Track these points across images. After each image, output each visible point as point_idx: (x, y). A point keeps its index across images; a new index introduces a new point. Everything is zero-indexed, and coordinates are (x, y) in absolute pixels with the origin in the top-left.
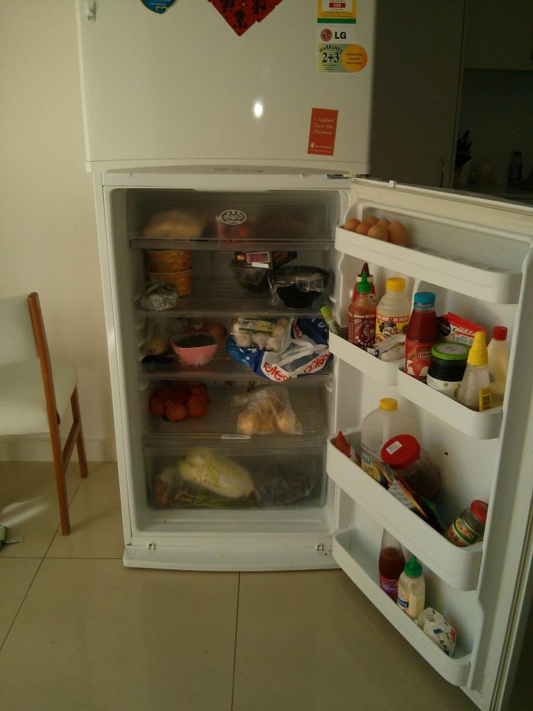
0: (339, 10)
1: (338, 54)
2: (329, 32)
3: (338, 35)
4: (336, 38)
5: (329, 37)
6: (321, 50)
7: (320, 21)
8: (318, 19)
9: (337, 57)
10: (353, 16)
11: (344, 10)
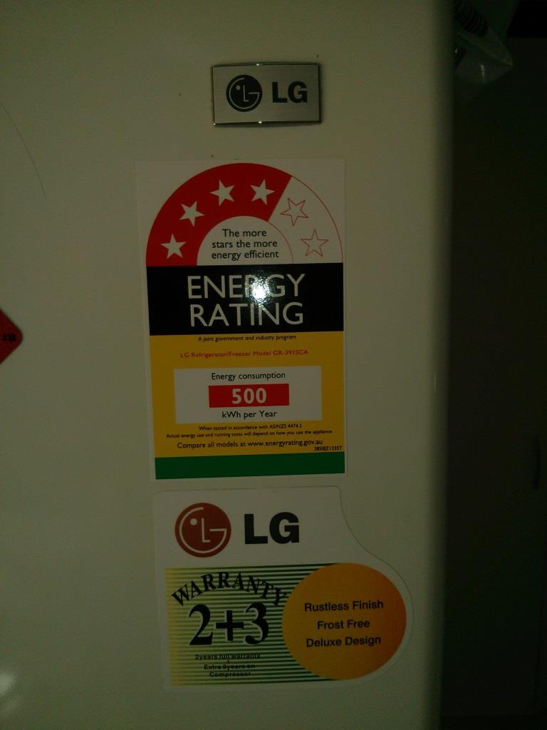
0: (259, 416)
1: (261, 608)
2: (214, 516)
3: (261, 529)
4: (251, 538)
5: (215, 538)
6: (181, 596)
7: (168, 468)
8: (159, 461)
9: (261, 622)
10: (329, 442)
11: (282, 414)
